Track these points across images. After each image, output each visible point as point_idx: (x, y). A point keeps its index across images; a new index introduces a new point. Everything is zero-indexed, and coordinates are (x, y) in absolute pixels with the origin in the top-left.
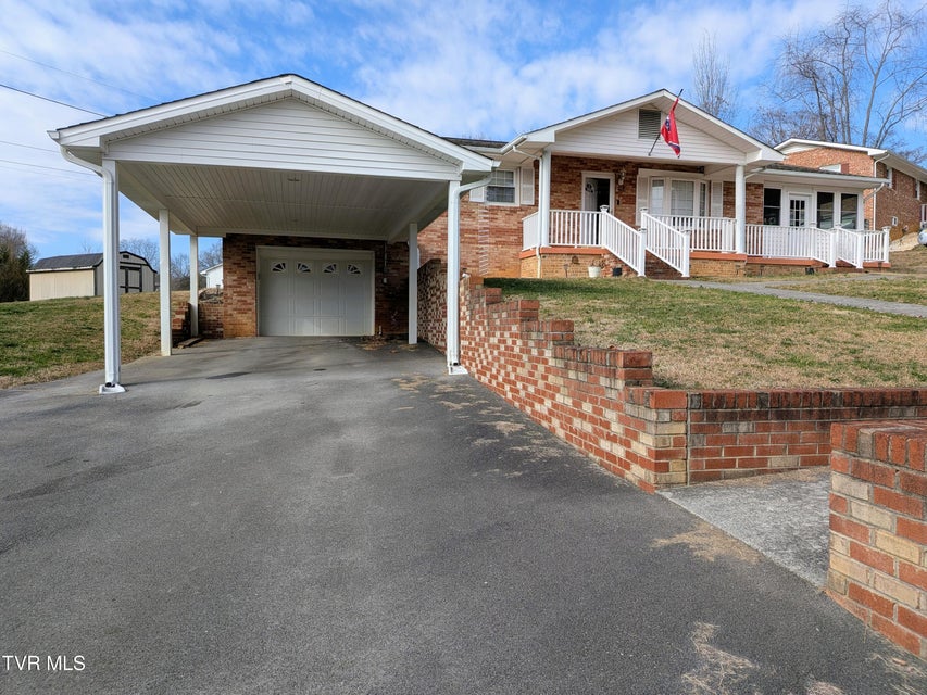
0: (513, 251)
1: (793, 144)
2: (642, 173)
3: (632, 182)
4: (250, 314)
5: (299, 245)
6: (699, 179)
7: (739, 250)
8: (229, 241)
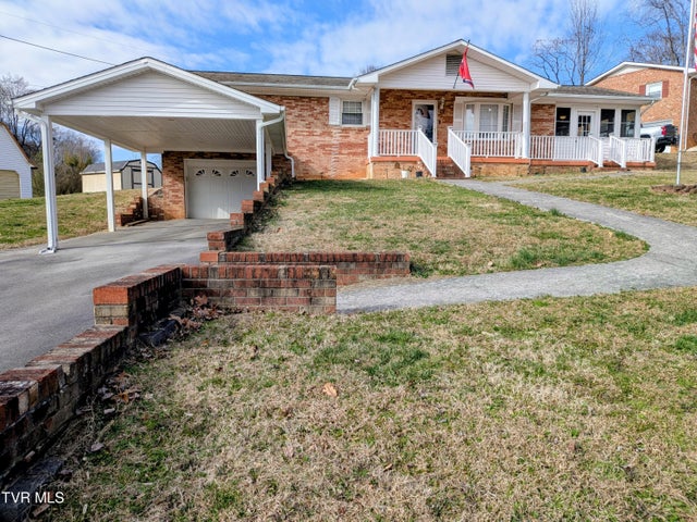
0: (360, 159)
1: (626, 66)
2: (458, 100)
3: (450, 107)
4: (180, 204)
5: (211, 158)
6: (502, 103)
7: (524, 156)
8: (166, 155)
